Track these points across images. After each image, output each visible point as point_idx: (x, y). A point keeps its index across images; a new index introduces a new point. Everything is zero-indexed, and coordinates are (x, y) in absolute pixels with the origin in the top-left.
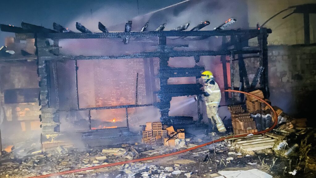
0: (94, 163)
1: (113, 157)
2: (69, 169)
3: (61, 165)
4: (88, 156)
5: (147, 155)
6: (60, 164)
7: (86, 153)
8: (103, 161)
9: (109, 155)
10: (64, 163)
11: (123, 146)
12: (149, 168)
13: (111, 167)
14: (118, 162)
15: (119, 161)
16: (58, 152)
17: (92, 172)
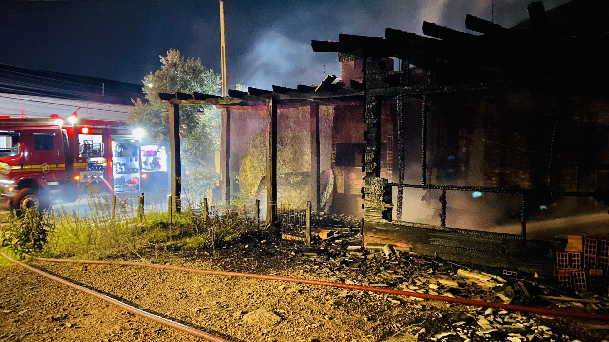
0: (431, 288)
1: (473, 288)
2: (385, 285)
3: (380, 276)
4: (429, 274)
5: (551, 303)
6: (378, 275)
7: (427, 268)
8: (448, 289)
9: (467, 281)
10: (384, 275)
11: (505, 272)
12: (534, 330)
13: (457, 305)
14: (478, 299)
15: (481, 298)
16: (385, 255)
17: (417, 303)
